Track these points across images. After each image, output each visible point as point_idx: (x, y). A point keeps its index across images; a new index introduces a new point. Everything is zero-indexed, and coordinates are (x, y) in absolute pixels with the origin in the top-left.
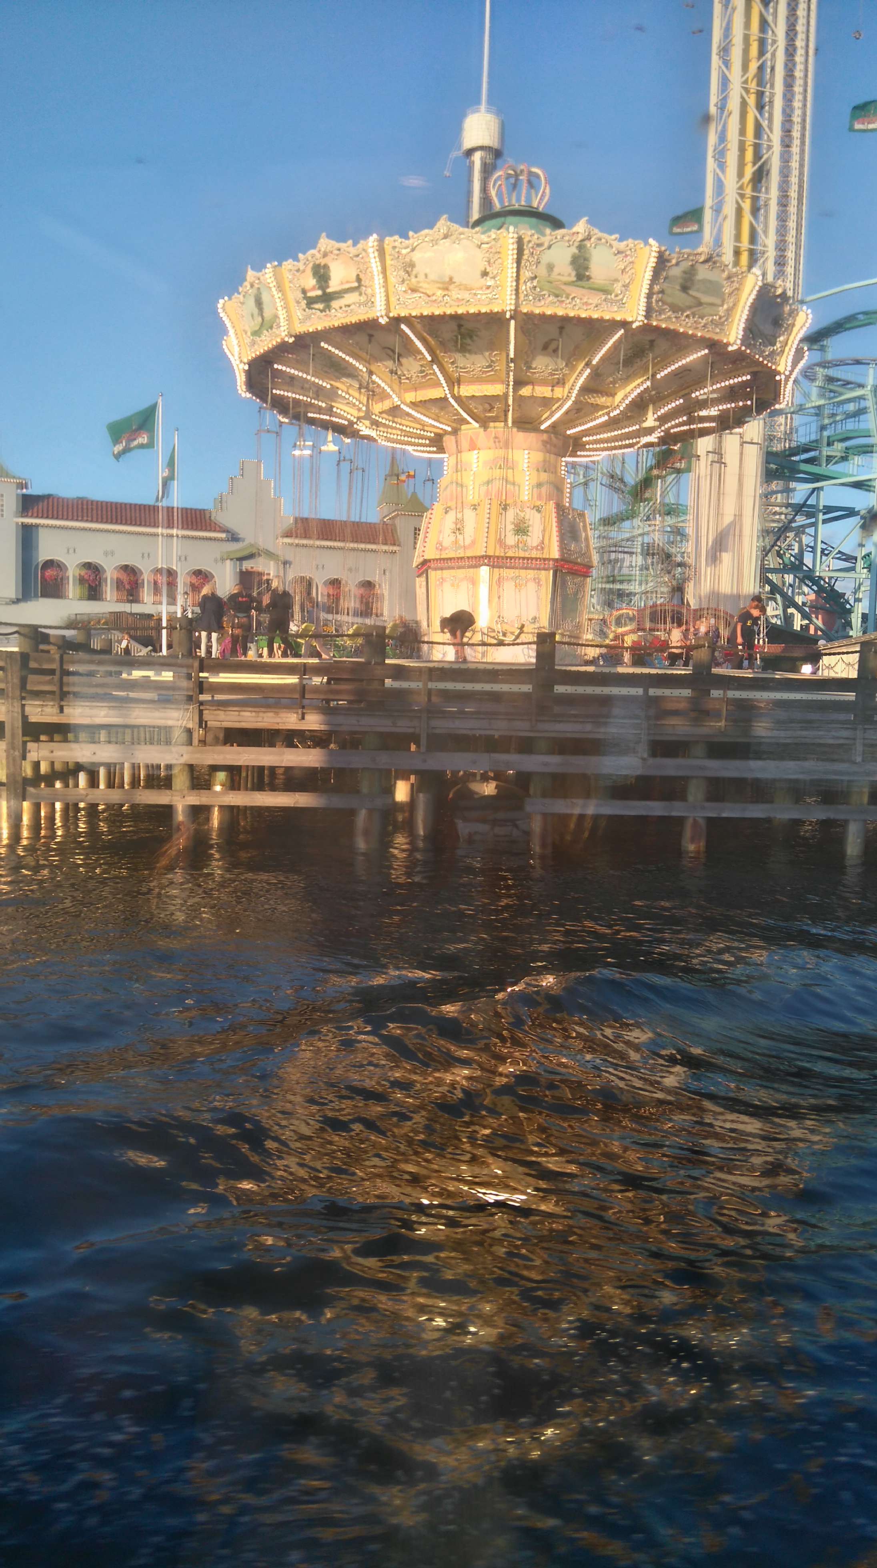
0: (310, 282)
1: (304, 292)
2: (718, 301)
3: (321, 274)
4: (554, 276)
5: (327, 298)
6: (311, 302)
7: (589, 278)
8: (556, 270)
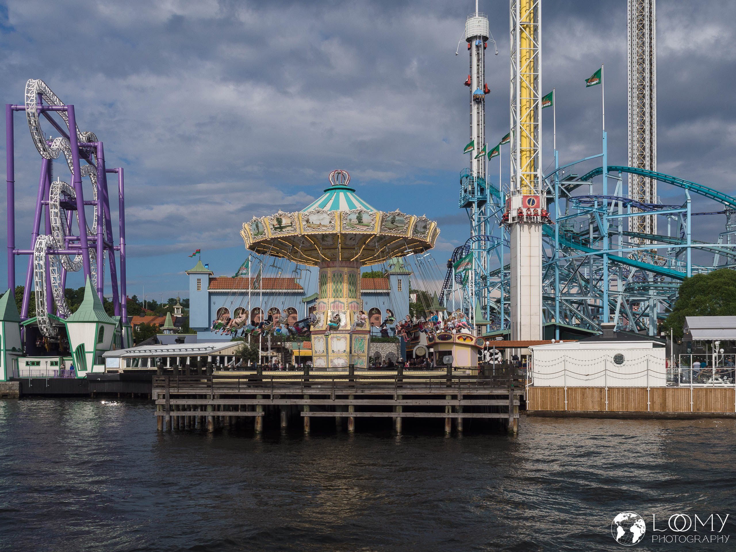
0: (275, 222)
1: (273, 225)
2: (404, 225)
3: (279, 221)
4: (352, 222)
5: (281, 228)
6: (276, 229)
7: (362, 222)
8: (352, 221)
